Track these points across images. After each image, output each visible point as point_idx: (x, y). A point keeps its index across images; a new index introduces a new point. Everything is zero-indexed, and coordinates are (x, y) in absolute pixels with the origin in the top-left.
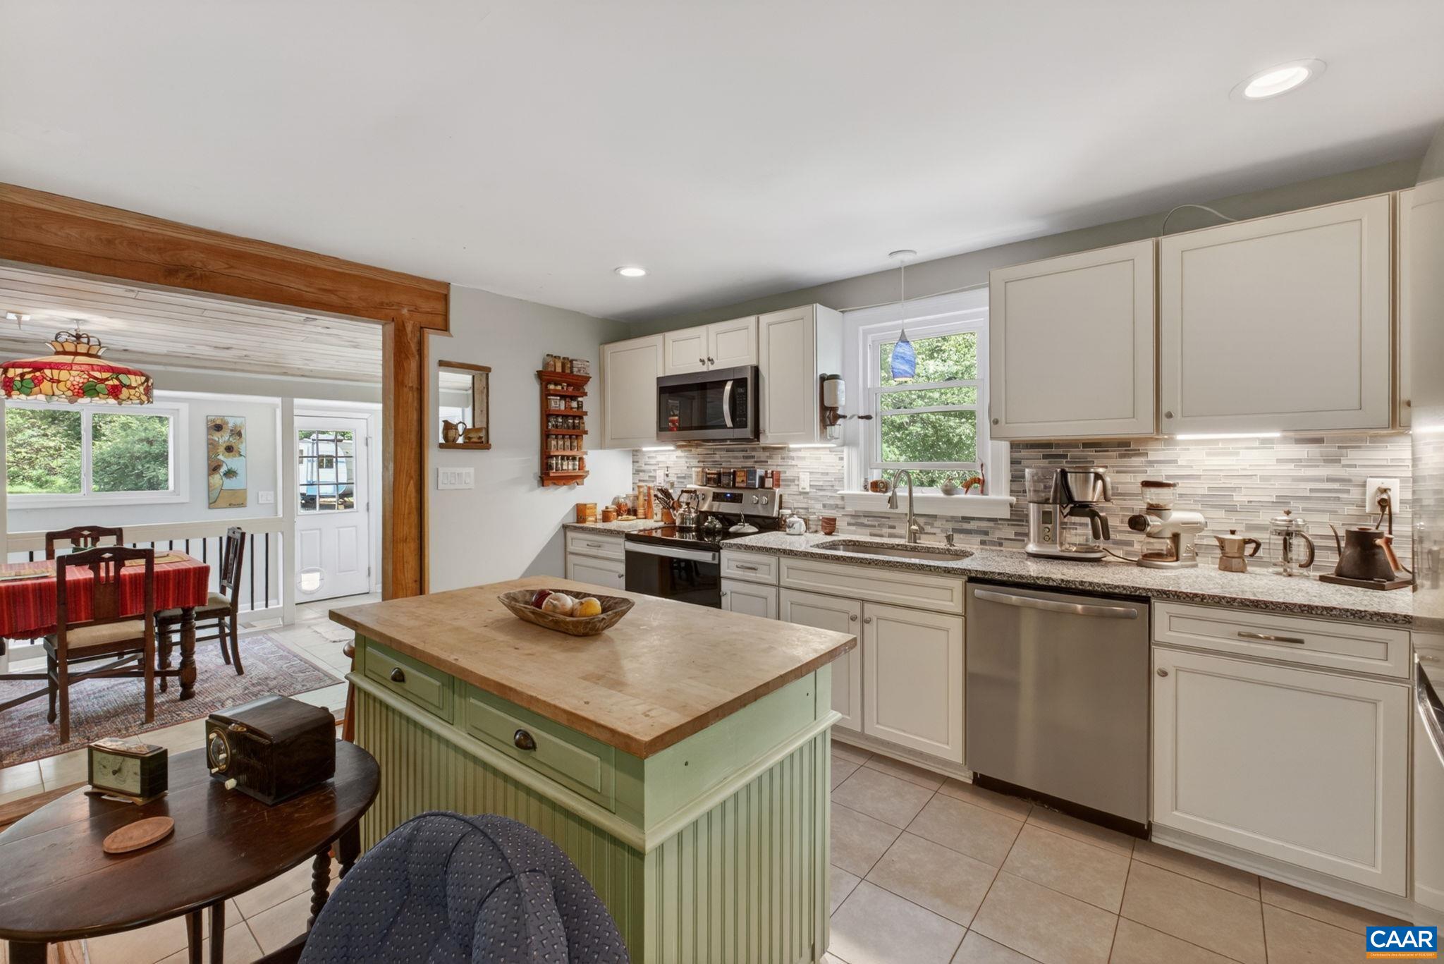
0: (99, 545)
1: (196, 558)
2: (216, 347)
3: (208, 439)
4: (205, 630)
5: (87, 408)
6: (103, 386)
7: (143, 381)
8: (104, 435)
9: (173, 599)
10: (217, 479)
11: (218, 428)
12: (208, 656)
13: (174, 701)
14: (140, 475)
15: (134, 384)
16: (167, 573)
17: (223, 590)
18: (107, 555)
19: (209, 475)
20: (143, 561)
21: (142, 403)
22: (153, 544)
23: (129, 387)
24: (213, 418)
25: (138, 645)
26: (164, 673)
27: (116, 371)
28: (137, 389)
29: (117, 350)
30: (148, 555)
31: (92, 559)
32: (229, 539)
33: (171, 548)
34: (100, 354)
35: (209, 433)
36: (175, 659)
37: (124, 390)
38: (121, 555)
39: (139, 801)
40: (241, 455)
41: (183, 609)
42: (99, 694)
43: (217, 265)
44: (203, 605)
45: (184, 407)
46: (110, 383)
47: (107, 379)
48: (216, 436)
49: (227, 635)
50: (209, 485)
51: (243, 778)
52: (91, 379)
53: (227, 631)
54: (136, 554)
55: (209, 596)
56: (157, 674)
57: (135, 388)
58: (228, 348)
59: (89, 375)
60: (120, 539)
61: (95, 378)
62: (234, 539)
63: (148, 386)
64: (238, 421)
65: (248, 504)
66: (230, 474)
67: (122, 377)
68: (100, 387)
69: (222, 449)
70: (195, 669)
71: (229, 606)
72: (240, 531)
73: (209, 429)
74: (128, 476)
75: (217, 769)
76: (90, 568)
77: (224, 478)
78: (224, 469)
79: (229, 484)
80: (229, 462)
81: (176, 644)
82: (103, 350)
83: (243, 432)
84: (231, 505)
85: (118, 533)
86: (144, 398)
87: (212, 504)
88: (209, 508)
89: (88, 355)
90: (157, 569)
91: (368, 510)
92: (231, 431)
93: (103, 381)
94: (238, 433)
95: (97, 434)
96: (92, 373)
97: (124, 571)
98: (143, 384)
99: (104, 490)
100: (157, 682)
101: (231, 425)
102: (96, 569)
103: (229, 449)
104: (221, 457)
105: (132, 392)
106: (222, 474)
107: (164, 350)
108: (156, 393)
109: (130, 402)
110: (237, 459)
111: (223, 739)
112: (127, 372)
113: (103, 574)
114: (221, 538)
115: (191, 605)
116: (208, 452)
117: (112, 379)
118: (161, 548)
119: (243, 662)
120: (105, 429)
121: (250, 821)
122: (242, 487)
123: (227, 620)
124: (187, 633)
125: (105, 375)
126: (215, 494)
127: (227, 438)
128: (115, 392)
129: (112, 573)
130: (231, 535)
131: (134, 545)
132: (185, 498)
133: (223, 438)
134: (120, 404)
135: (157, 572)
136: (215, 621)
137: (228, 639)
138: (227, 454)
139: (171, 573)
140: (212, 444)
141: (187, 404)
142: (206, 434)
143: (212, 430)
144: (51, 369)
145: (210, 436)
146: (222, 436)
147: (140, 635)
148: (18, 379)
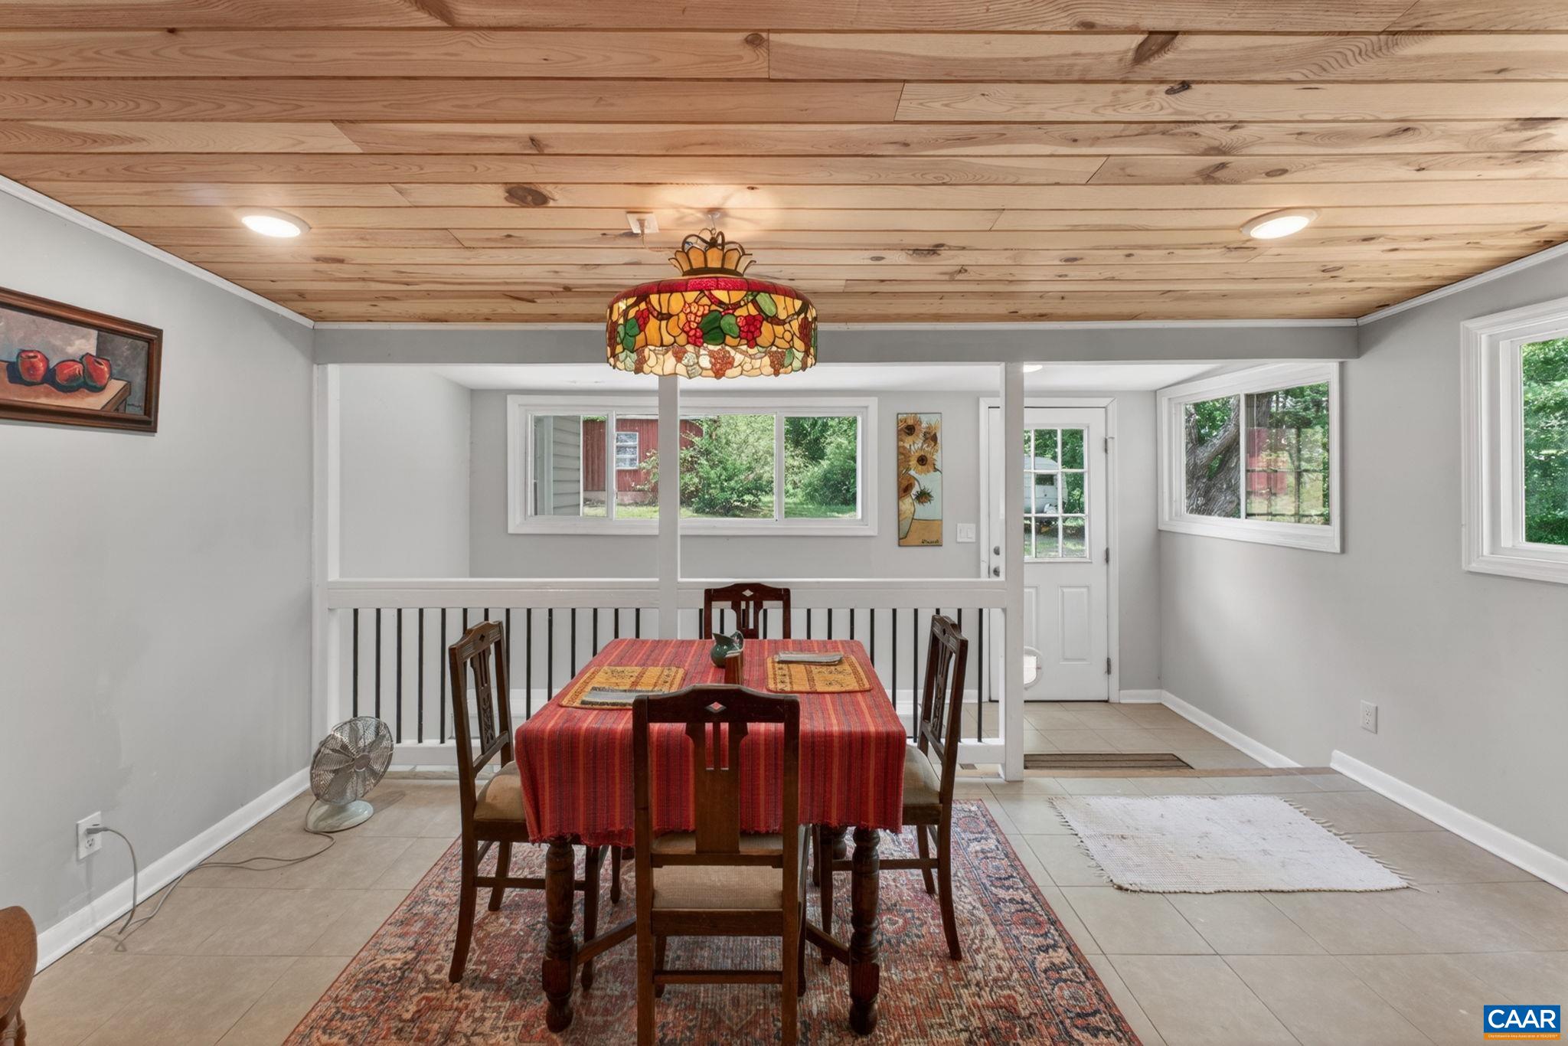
3: (899, 447)
6: (731, 320)
7: (797, 308)
9: (839, 808)
10: (908, 504)
11: (910, 430)
15: (782, 316)
16: (827, 738)
18: (716, 707)
19: (900, 498)
23: (775, 320)
24: (904, 416)
27: (754, 288)
28: (787, 326)
32: (935, 638)
34: (740, 268)
35: (899, 440)
37: (766, 327)
38: (742, 708)
40: (936, 470)
41: (857, 828)
45: (874, 405)
46: (741, 312)
47: (737, 306)
48: (908, 442)
50: (899, 515)
52: (714, 307)
57: (782, 323)
59: (711, 298)
61: (720, 303)
63: (805, 320)
64: (934, 420)
65: (944, 543)
66: (924, 496)
67: (763, 299)
68: (728, 322)
69: (913, 462)
71: (937, 801)
73: (899, 432)
77: (917, 503)
78: (916, 489)
79: (923, 511)
80: (922, 479)
83: (938, 435)
84: (924, 542)
85: (784, 596)
87: (903, 539)
88: (899, 545)
91: (1107, 560)
92: (925, 433)
93: (732, 309)
94: (932, 438)
96: (716, 293)
98: (798, 314)
101: (925, 425)
103: (922, 460)
104: (912, 472)
105: (779, 329)
106: (914, 497)
110: (932, 474)
112: (772, 289)
115: (872, 823)
116: (899, 464)
117: (746, 304)
122: (938, 517)
125: (737, 295)
126: (905, 527)
127: (920, 445)
128: (750, 331)
129: (725, 748)
130: (939, 633)
132: (874, 528)
133: (915, 445)
134: (759, 355)
138: (920, 467)
139: (836, 741)
140: (903, 454)
141: (876, 399)
142: (895, 439)
143: (904, 437)
144: (659, 292)
145: (901, 444)
146: (914, 443)
147: (773, 906)
148: (621, 321)
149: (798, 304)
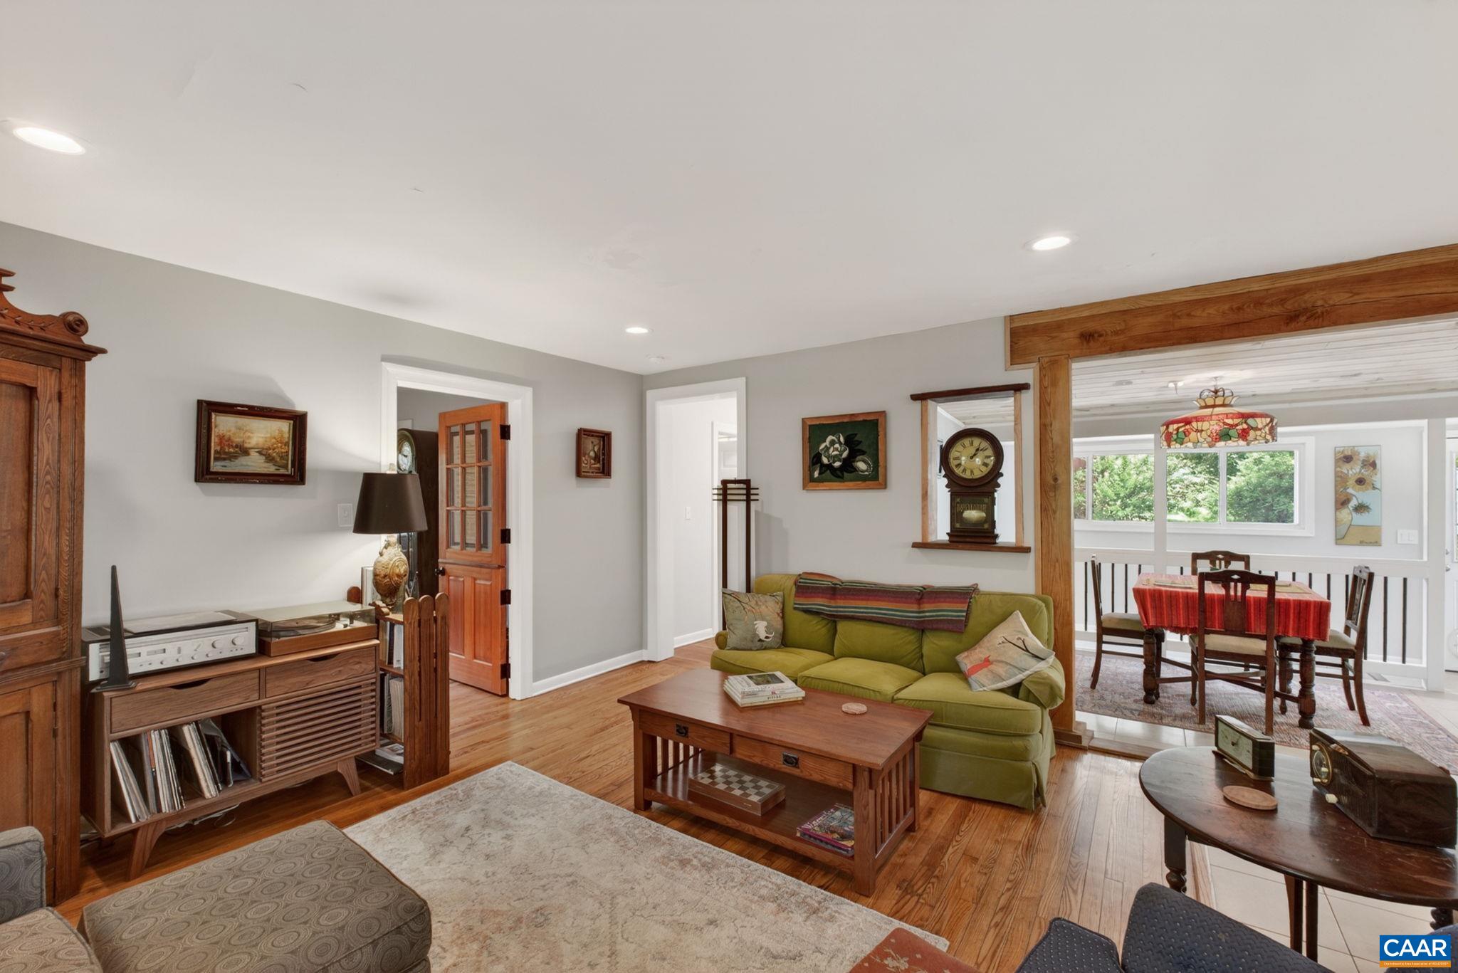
0: (1231, 568)
1: (1319, 593)
2: (1342, 376)
3: (1336, 473)
4: (1325, 665)
5: (1223, 450)
6: (1235, 431)
7: (1268, 422)
8: (1239, 471)
9: (1293, 629)
10: (1345, 514)
11: (1348, 459)
12: (1329, 693)
13: (1293, 726)
14: (1270, 508)
15: (1260, 426)
16: (1287, 602)
17: (1347, 630)
19: (1337, 509)
20: (1265, 587)
21: (1267, 442)
22: (1276, 573)
23: (1256, 429)
24: (1342, 449)
25: (1262, 661)
26: (1285, 695)
27: (1245, 416)
28: (1263, 430)
29: (1249, 396)
30: (1270, 581)
31: (1223, 578)
32: (1355, 577)
33: (1294, 579)
34: (1232, 403)
35: (1337, 467)
36: (1295, 686)
37: (1252, 433)
38: (1248, 579)
39: (1251, 775)
40: (1374, 488)
41: (1303, 639)
42: (1228, 696)
43: (1339, 297)
44: (1324, 640)
45: (1310, 442)
46: (1239, 427)
47: (1237, 425)
48: (1345, 468)
49: (1352, 678)
50: (1336, 520)
51: (1345, 799)
52: (1226, 426)
53: (1351, 674)
54: (1260, 579)
55: (1329, 633)
56: (1277, 694)
57: (1260, 429)
58: (1355, 375)
59: (1224, 423)
60: (1247, 565)
61: (1228, 424)
62: (1361, 579)
63: (1272, 426)
64: (1372, 450)
65: (1383, 543)
66: (1361, 508)
67: (1250, 421)
68: (1232, 432)
69: (1351, 482)
70: (1314, 701)
71: (1355, 649)
72: (1368, 571)
73: (1337, 461)
74: (1258, 509)
75: (1319, 780)
76: (1223, 586)
77: (1354, 514)
78: (1353, 503)
79: (1359, 519)
80: (1359, 496)
81: (1296, 672)
82: (1234, 399)
83: (1377, 463)
84: (1362, 543)
85: (1246, 559)
86: (1269, 437)
87: (1340, 539)
88: (1336, 544)
89: (1223, 405)
90: (1278, 596)
92: (1364, 461)
93: (1232, 426)
94: (1371, 464)
95: (1232, 470)
96: (1227, 421)
97: (1249, 593)
98: (1268, 425)
99: (1238, 521)
100: (1277, 702)
101: (1362, 455)
102: (1227, 588)
103: (1360, 481)
104: (1350, 491)
105: (1259, 433)
106: (1351, 509)
107: (1288, 389)
108: (1280, 430)
109: (1257, 442)
110: (1370, 492)
111: (1325, 755)
112: (1253, 416)
113: (1232, 593)
114: (1347, 577)
115: (1311, 637)
116: (1336, 486)
117: (1242, 424)
118: (1284, 577)
119: (1369, 713)
120: (1241, 465)
121: (1347, 839)
122: (1377, 524)
123: (1351, 662)
124: (1306, 664)
125: (1236, 421)
126: (1343, 530)
127: (1358, 470)
128: (1244, 435)
129: (1239, 593)
130: (1357, 573)
131: (1260, 572)
132: (1309, 531)
133: (1354, 470)
134: (1248, 445)
135: (1279, 600)
136: (1338, 660)
137: (1352, 682)
138: (1358, 487)
139: (1292, 604)
140: (1341, 477)
141: (1314, 438)
142: (1333, 467)
143: (1341, 462)
144: (1197, 421)
145: (1338, 469)
146: (1351, 469)
147: (1263, 654)
148: (1175, 432)
149: (1268, 420)
